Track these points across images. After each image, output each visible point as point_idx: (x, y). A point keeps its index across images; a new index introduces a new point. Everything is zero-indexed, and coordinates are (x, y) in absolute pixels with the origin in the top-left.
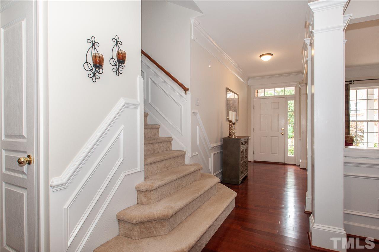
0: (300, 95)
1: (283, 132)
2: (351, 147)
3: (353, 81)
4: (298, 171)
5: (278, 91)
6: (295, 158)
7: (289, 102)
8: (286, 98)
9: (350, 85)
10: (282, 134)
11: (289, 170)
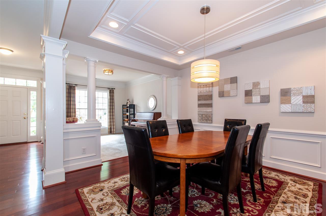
0: (41, 88)
1: (26, 117)
2: (76, 123)
3: (78, 85)
4: (40, 145)
5: (21, 82)
6: (37, 136)
7: (31, 92)
8: (28, 89)
9: (76, 87)
10: (25, 118)
11: (31, 147)
